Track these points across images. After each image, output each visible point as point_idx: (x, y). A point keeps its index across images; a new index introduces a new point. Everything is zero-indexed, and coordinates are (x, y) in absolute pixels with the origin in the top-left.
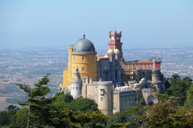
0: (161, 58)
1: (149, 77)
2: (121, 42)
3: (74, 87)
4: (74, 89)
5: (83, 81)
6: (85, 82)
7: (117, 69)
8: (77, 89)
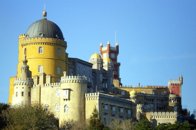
0: (182, 78)
1: (161, 107)
2: (118, 62)
3: (17, 92)
4: (17, 96)
5: (35, 80)
6: (38, 83)
7: (106, 87)
8: (22, 95)
